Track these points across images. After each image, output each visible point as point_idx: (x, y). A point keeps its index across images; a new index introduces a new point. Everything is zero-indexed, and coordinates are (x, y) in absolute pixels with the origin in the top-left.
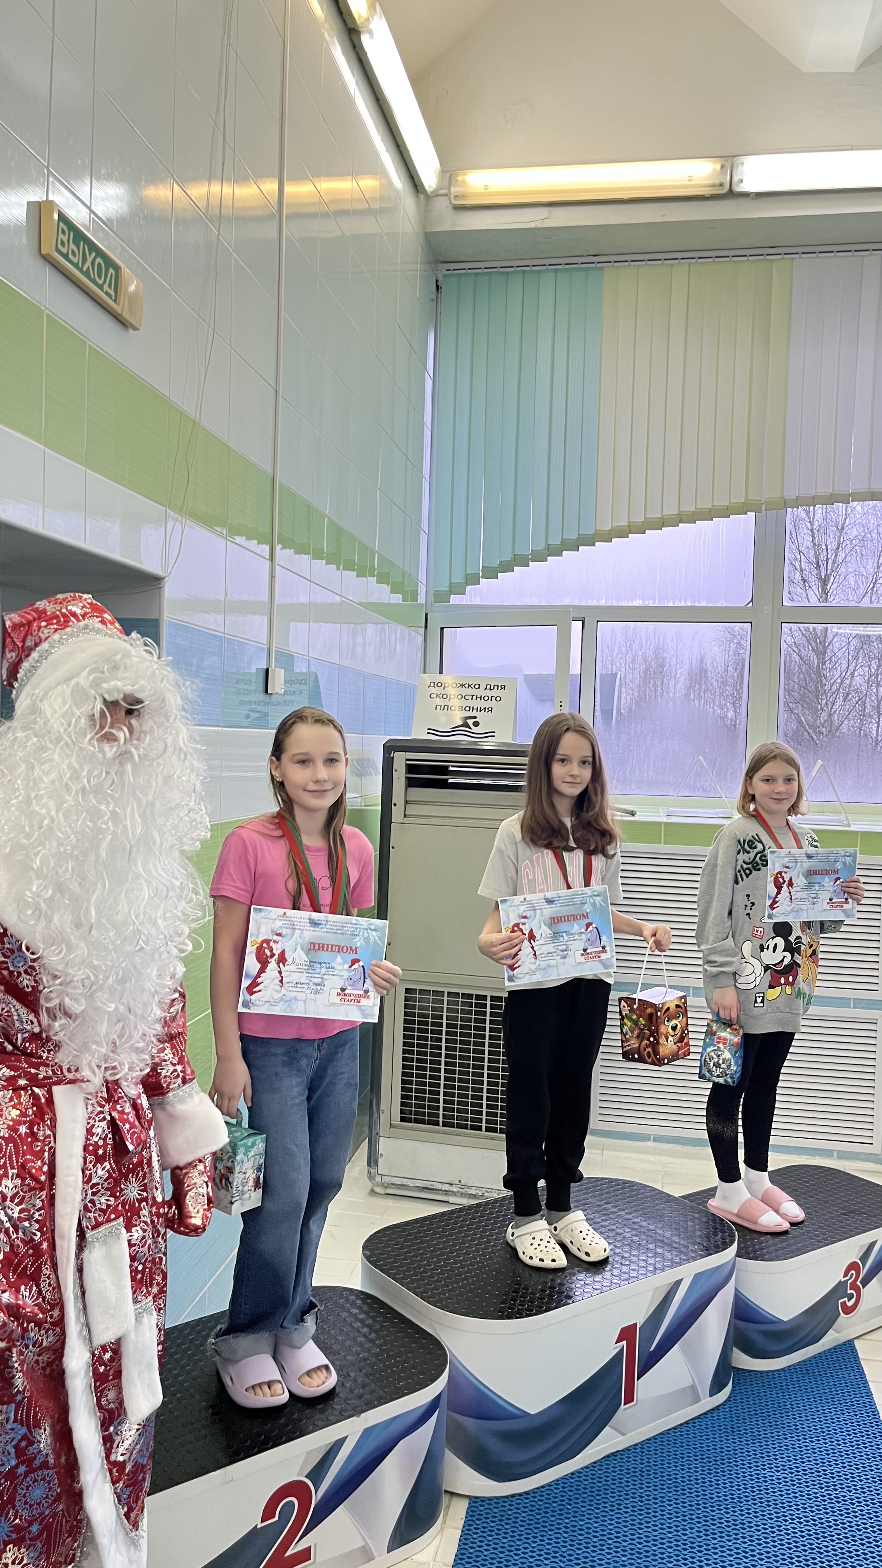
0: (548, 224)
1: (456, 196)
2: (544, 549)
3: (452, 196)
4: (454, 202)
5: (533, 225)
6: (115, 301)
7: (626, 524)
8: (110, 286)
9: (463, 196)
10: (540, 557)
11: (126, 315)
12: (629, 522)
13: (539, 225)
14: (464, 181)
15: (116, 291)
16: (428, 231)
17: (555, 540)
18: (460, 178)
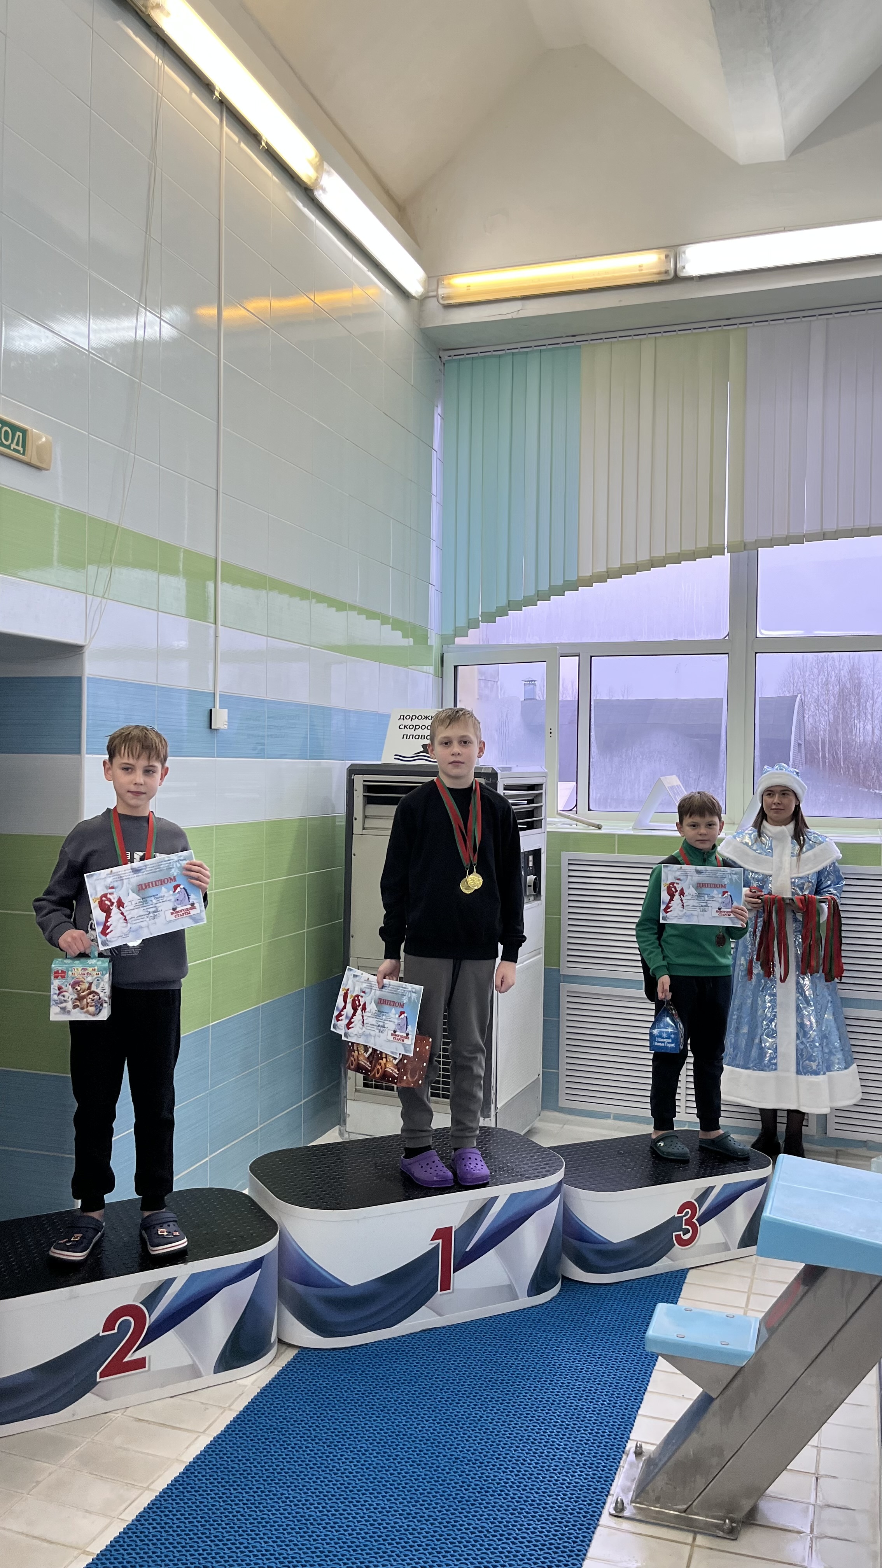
0: (522, 314)
1: (443, 297)
2: (535, 594)
3: (440, 297)
4: (442, 302)
5: (509, 316)
6: (24, 454)
7: (605, 570)
8: (17, 444)
9: (448, 298)
10: (531, 602)
11: (35, 461)
12: (608, 568)
13: (515, 316)
14: (449, 284)
15: (24, 446)
16: (422, 327)
17: (544, 586)
18: (446, 282)
